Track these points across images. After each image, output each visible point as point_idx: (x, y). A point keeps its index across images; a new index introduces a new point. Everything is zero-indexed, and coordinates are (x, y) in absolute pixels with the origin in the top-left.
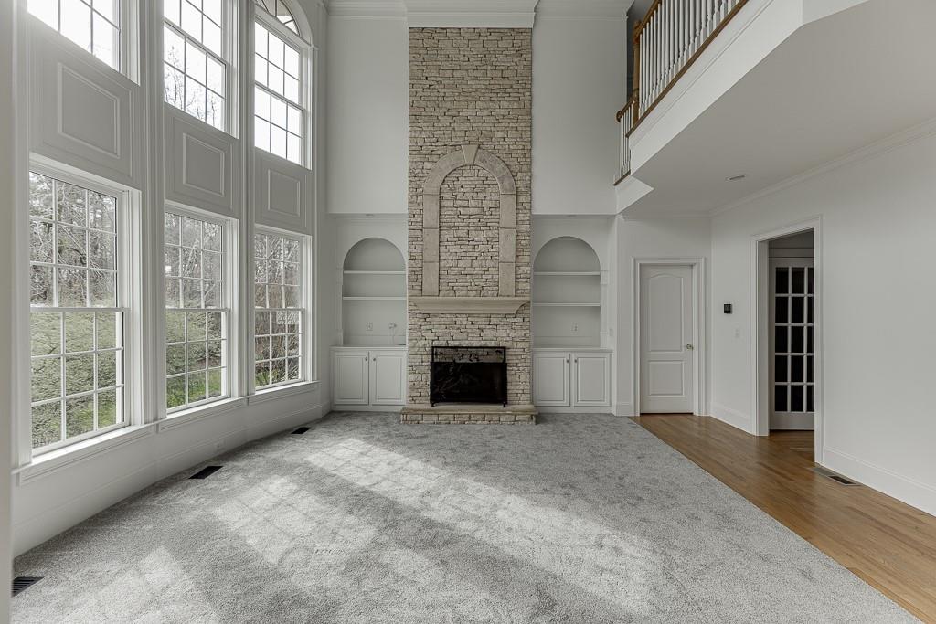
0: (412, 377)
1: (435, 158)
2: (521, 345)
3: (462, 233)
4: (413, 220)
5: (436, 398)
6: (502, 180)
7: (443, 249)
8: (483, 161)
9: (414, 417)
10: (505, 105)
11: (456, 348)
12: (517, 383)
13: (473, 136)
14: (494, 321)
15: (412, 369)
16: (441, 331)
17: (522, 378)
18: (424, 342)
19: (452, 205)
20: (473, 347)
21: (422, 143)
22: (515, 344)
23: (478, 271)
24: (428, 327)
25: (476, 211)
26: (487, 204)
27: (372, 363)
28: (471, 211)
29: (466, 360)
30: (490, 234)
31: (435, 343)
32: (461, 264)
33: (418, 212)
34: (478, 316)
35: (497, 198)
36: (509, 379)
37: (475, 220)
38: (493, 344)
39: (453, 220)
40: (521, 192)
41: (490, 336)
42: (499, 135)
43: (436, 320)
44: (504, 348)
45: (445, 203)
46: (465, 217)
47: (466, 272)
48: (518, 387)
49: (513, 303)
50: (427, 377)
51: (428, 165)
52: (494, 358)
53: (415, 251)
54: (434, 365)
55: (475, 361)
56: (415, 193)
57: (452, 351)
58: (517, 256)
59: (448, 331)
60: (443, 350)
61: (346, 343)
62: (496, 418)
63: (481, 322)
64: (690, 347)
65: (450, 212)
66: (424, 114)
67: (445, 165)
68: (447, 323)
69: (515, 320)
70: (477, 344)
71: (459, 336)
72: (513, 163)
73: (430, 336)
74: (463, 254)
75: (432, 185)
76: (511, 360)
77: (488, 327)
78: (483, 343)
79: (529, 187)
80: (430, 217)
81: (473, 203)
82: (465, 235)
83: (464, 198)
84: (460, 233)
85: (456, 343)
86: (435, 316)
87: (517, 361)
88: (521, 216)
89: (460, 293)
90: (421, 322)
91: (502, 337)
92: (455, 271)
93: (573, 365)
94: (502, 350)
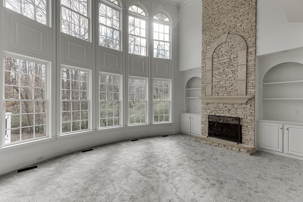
0: (202, 125)
1: (211, 44)
2: (249, 118)
3: (221, 70)
4: (203, 69)
5: (210, 135)
6: (239, 44)
7: (214, 78)
8: (230, 39)
10: (241, 10)
11: (219, 116)
12: (248, 134)
13: (226, 30)
14: (235, 106)
15: (202, 123)
16: (212, 109)
17: (250, 133)
18: (206, 113)
19: (217, 60)
20: (226, 117)
21: (206, 40)
22: (246, 117)
23: (228, 85)
24: (208, 108)
25: (227, 60)
26: (232, 56)
27: (192, 119)
28: (225, 61)
29: (221, 121)
30: (234, 69)
31: (211, 114)
32: (221, 83)
33: (205, 65)
34: (228, 104)
35: (237, 53)
36: (243, 132)
37: (227, 64)
38: (235, 116)
39: (218, 66)
40: (250, 48)
41: (233, 113)
43: (211, 105)
44: (240, 118)
45: (214, 60)
46: (223, 64)
47: (223, 86)
48: (247, 137)
49: (243, 99)
50: (207, 126)
51: (208, 47)
52: (235, 122)
53: (203, 80)
54: (209, 122)
55: (226, 122)
56: (204, 59)
57: (217, 118)
58: (247, 77)
59: (215, 109)
62: (230, 148)
63: (229, 107)
65: (216, 63)
66: (207, 29)
67: (215, 45)
68: (215, 106)
69: (246, 106)
70: (227, 115)
71: (220, 112)
72: (246, 35)
73: (209, 111)
74: (222, 79)
75: (209, 55)
76: (243, 124)
77: (232, 109)
78: (230, 115)
79: (255, 43)
80: (209, 67)
81: (226, 57)
82: (223, 71)
83: (222, 56)
84: (220, 71)
85: (218, 115)
86: (211, 103)
87: (247, 125)
88: (249, 58)
89: (220, 94)
90: (206, 106)
91: (239, 113)
92: (218, 86)
93: (286, 131)
94: (239, 119)
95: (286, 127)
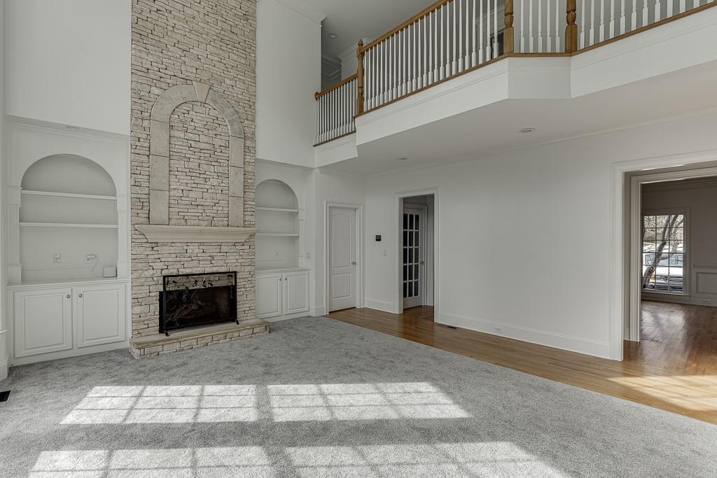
0: (138, 310)
1: (164, 86)
2: (248, 269)
3: (193, 165)
4: (138, 143)
5: (166, 327)
6: (231, 122)
7: (173, 179)
8: (215, 101)
9: (154, 349)
11: (187, 275)
12: (245, 302)
13: (204, 76)
14: (224, 249)
15: (137, 301)
16: (170, 259)
17: (248, 297)
18: (151, 272)
19: (182, 136)
20: (204, 274)
21: (149, 66)
22: (242, 268)
23: (209, 202)
24: (157, 256)
25: (208, 146)
26: (218, 142)
27: (78, 299)
28: (203, 146)
29: (199, 286)
30: (220, 170)
31: (165, 272)
32: (192, 195)
33: (145, 136)
34: (210, 244)
35: (227, 138)
36: (238, 299)
37: (206, 155)
38: (224, 269)
39: (184, 151)
40: (247, 138)
41: (221, 263)
42: (228, 81)
43: (166, 250)
44: (235, 272)
45: (175, 133)
46: (197, 150)
47: (197, 203)
48: (246, 305)
49: (242, 233)
50: (155, 307)
51: (155, 91)
52: (224, 282)
53: (140, 176)
54: (164, 295)
55: (210, 286)
56: (140, 116)
57: (184, 279)
58: (244, 192)
59: (179, 259)
60: (174, 279)
63: (212, 250)
64: (354, 263)
65: (181, 143)
66: (150, 36)
67: (175, 95)
68: (177, 252)
69: (243, 247)
70: (208, 270)
71: (191, 264)
72: (241, 111)
73: (159, 265)
74: (194, 185)
75: (160, 112)
76: (240, 283)
77: (219, 254)
78: (215, 270)
79: (253, 134)
80: (159, 142)
81: (203, 138)
82: (197, 167)
83: (195, 132)
84: (190, 165)
85: (188, 271)
86: (164, 245)
87: (245, 283)
88: (247, 158)
89: (193, 222)
90: (148, 251)
91: (231, 264)
92: (186, 201)
94: (233, 274)
95: (284, 276)
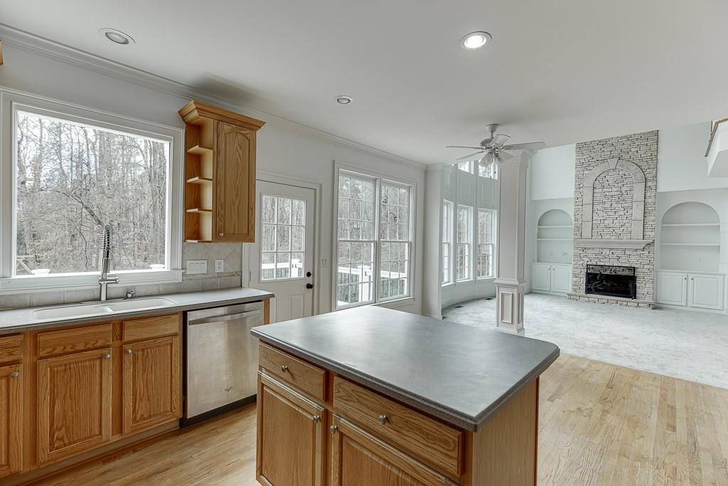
0: (575, 279)
1: (591, 168)
2: (646, 267)
3: (607, 205)
4: (577, 200)
5: (588, 291)
6: (634, 175)
7: (595, 214)
8: (622, 166)
9: (575, 297)
11: (602, 266)
12: (643, 287)
13: (616, 153)
14: (627, 253)
15: (575, 275)
16: (592, 257)
17: (647, 285)
18: (582, 262)
19: (601, 191)
20: (613, 266)
21: (583, 161)
22: (642, 266)
23: (618, 225)
24: (585, 255)
25: (617, 193)
26: (624, 189)
27: (553, 271)
28: (613, 193)
29: (608, 272)
30: (626, 205)
31: (588, 263)
32: (606, 222)
33: (580, 196)
34: (617, 249)
35: (632, 185)
36: (638, 285)
37: (616, 198)
38: (627, 265)
39: (602, 199)
40: (649, 181)
41: (625, 261)
42: (633, 150)
43: (590, 251)
44: (634, 268)
45: (596, 191)
46: (609, 197)
47: (609, 226)
49: (640, 243)
50: (584, 280)
51: (586, 172)
52: (627, 273)
53: (578, 216)
54: (588, 274)
55: (614, 274)
56: (579, 187)
57: (599, 268)
58: (644, 217)
59: (597, 257)
60: (594, 267)
61: (538, 261)
63: (618, 253)
65: (600, 195)
67: (597, 171)
68: (596, 253)
69: (643, 252)
70: (616, 264)
71: (604, 260)
72: (644, 165)
73: (586, 259)
74: (607, 217)
75: (589, 182)
76: (638, 274)
77: (623, 256)
78: (620, 265)
79: (655, 177)
80: (588, 198)
81: (614, 189)
82: (609, 206)
83: (609, 187)
84: (605, 206)
85: (602, 264)
86: (589, 249)
87: (643, 275)
88: (648, 194)
89: (606, 237)
90: (581, 252)
91: (633, 262)
92: (602, 225)
93: (690, 281)
94: (630, 268)
95: (691, 276)
